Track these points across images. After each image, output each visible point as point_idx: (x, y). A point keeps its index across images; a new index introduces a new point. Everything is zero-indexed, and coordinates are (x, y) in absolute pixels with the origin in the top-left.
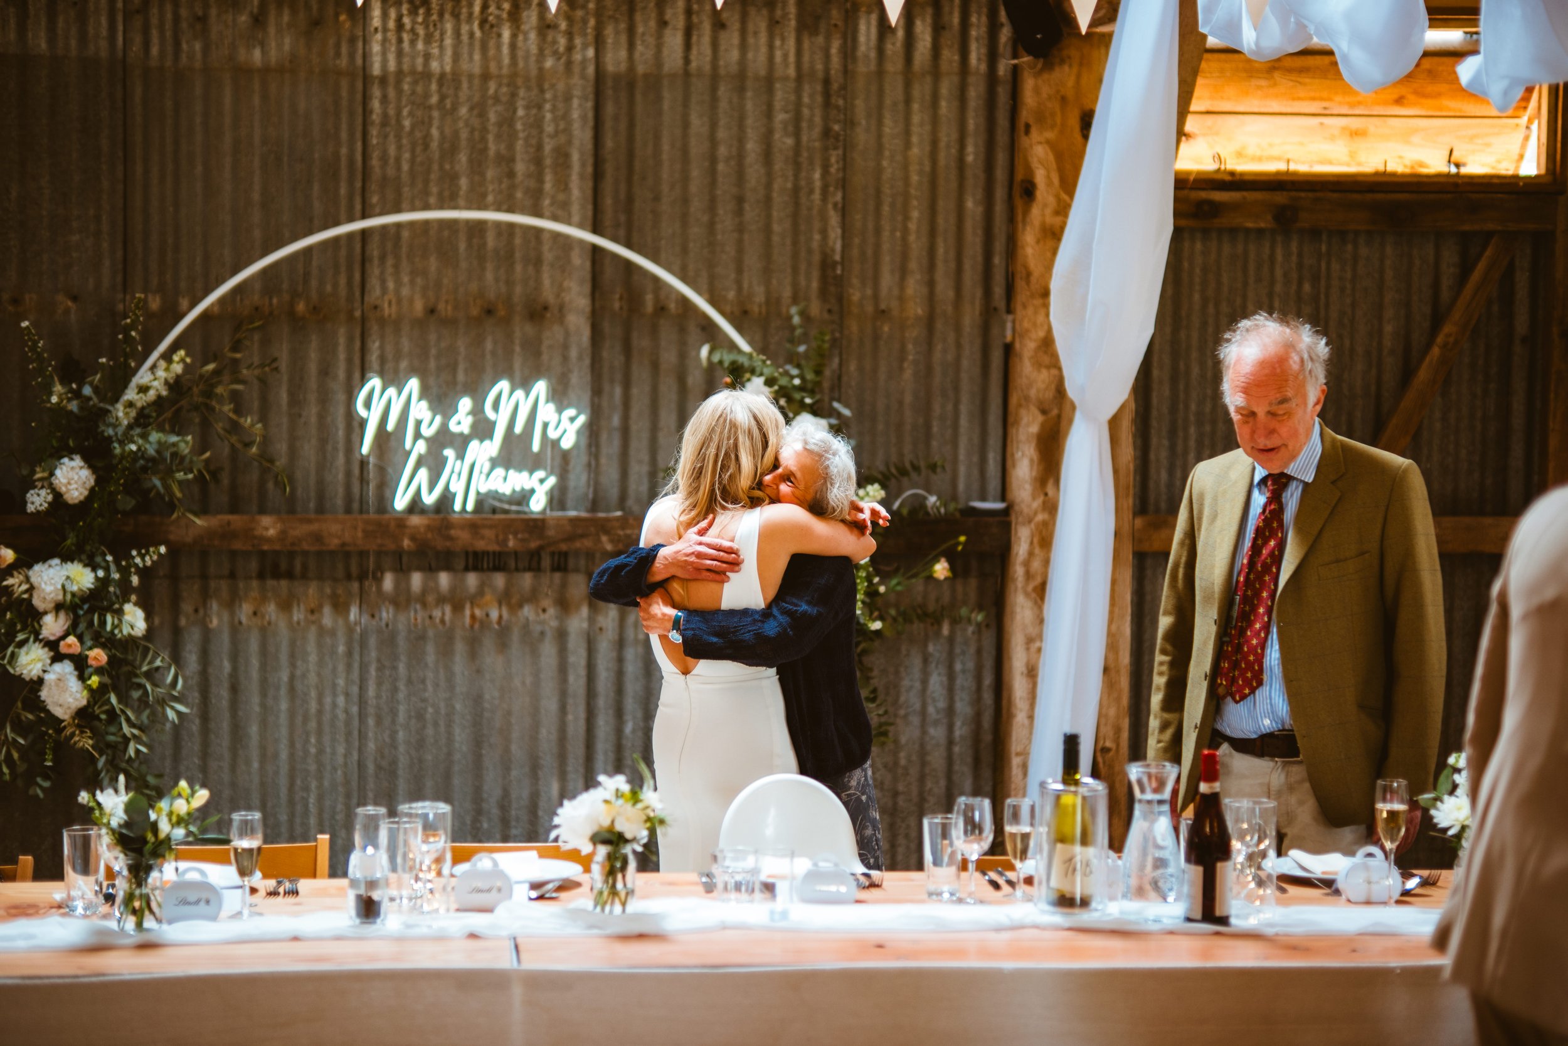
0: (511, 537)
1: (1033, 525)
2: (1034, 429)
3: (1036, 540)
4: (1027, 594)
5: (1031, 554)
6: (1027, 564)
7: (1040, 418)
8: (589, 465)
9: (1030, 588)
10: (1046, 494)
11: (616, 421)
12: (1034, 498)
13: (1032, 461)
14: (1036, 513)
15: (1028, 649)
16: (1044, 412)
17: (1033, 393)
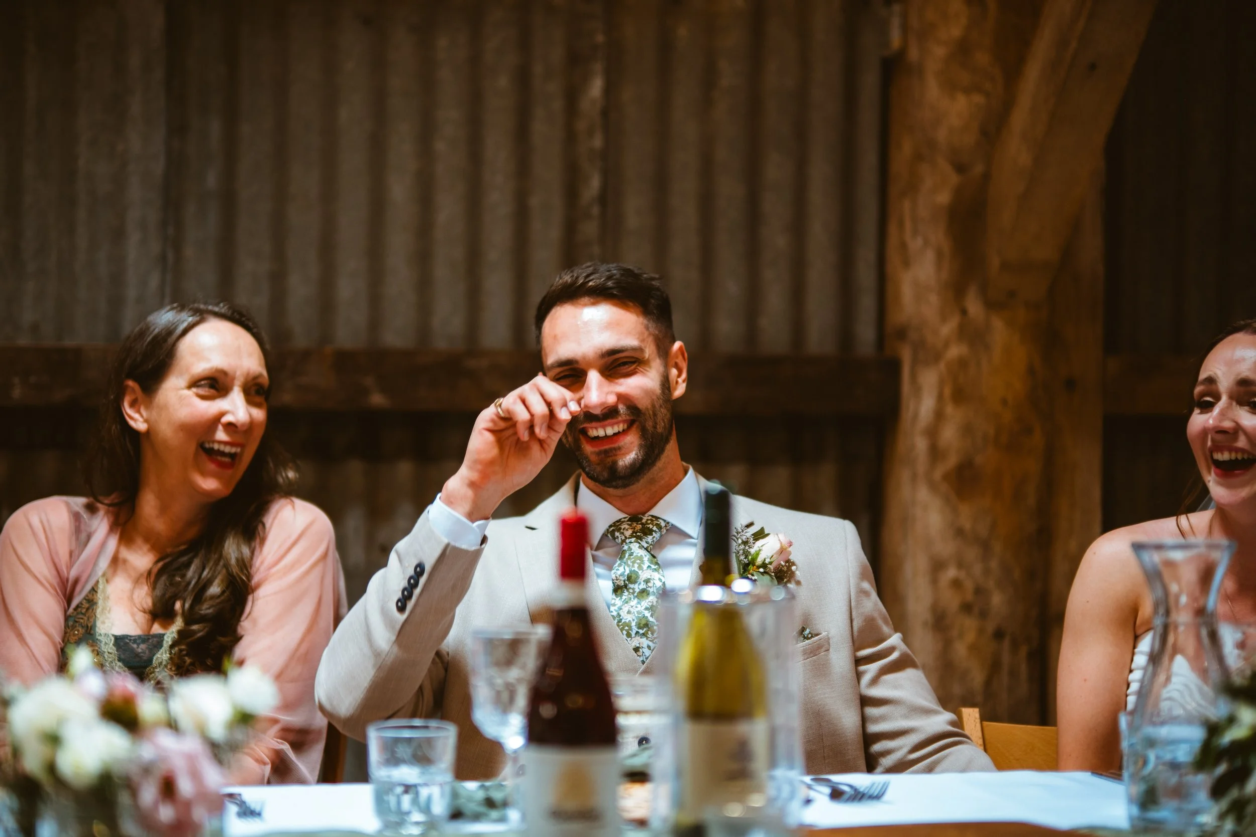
0: (16, 380)
1: (942, 366)
2: (944, 198)
3: (947, 391)
4: (933, 486)
5: (939, 415)
6: (932, 433)
7: (954, 179)
8: (163, 258)
9: (938, 474)
10: (964, 312)
11: (212, 180)
12: (944, 319)
13: (939, 255)
14: (947, 345)
15: (934, 581)
16: (960, 168)
17: (941, 135)
